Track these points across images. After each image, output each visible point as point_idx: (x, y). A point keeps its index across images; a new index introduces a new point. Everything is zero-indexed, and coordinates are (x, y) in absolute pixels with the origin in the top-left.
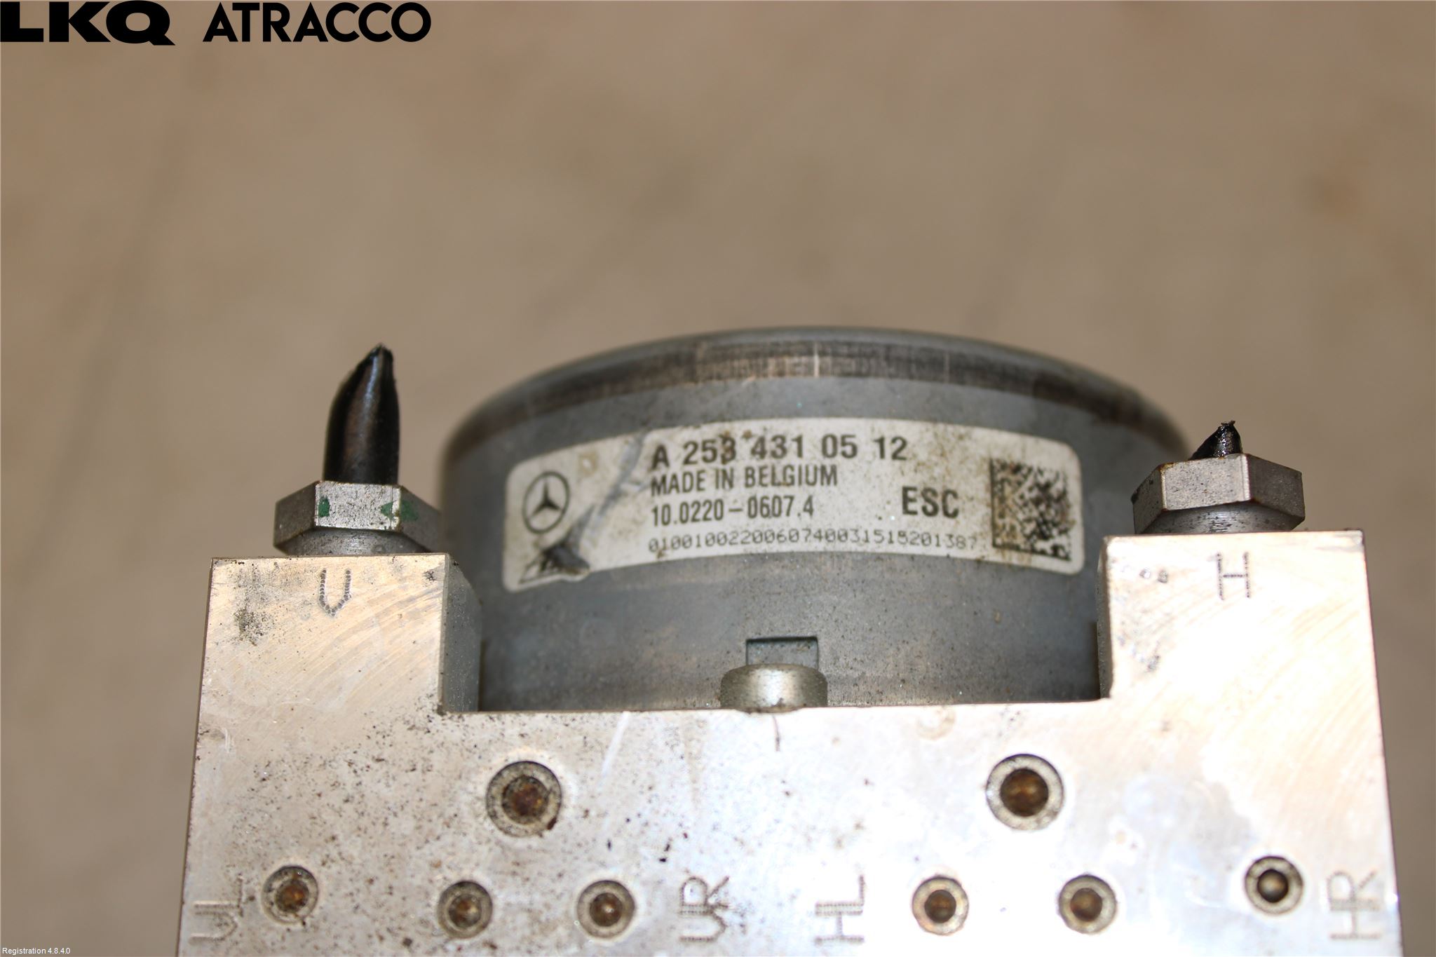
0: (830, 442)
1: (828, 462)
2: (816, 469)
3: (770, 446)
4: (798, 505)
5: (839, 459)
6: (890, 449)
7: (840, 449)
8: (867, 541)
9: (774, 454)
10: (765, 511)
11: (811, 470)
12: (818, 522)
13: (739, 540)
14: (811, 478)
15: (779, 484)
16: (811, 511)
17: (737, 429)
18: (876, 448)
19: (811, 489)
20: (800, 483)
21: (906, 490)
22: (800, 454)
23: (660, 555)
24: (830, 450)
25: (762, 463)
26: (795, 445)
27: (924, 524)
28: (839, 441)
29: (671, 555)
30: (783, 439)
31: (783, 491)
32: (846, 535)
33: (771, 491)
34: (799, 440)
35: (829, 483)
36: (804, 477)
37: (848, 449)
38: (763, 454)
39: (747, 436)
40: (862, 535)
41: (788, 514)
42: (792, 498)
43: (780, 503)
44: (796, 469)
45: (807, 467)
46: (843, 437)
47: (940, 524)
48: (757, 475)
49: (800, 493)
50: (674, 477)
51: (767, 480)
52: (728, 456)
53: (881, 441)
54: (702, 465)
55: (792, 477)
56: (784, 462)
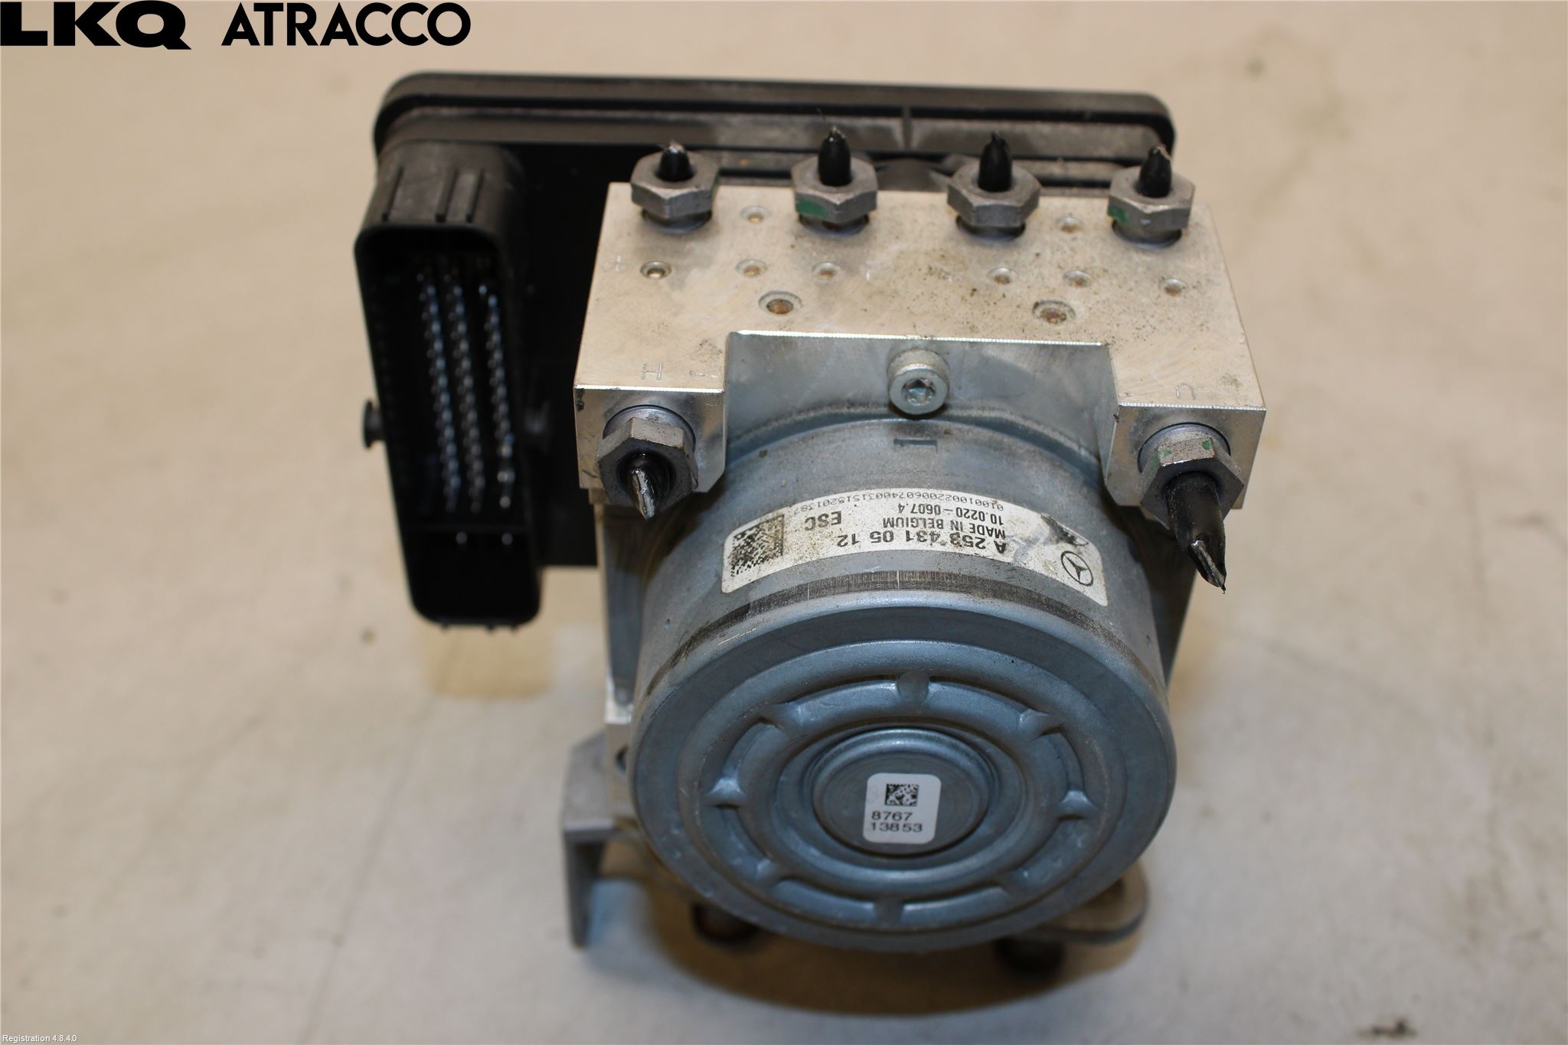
0: (888, 538)
1: (889, 528)
2: (897, 525)
3: (928, 537)
4: (908, 509)
5: (882, 531)
6: (849, 539)
7: (882, 536)
8: (864, 495)
9: (925, 533)
10: (929, 507)
11: (900, 525)
12: (896, 501)
13: (945, 497)
14: (900, 521)
15: (921, 519)
16: (900, 506)
17: (950, 548)
18: (857, 539)
19: (900, 516)
20: (907, 519)
21: (839, 522)
22: (908, 533)
23: (996, 502)
24: (888, 534)
25: (933, 530)
26: (911, 537)
27: (828, 510)
28: (882, 539)
29: (990, 500)
30: (919, 540)
31: (918, 515)
32: (877, 496)
33: (926, 516)
34: (908, 539)
35: (889, 519)
36: (905, 521)
37: (876, 536)
38: (932, 534)
39: (943, 544)
40: (867, 498)
41: (914, 505)
42: (912, 512)
43: (920, 510)
44: (910, 525)
45: (903, 526)
46: (879, 541)
47: (816, 513)
48: (936, 525)
49: (907, 513)
50: (991, 535)
51: (928, 521)
52: (955, 536)
53: (854, 542)
54: (972, 535)
55: (912, 522)
56: (917, 529)
